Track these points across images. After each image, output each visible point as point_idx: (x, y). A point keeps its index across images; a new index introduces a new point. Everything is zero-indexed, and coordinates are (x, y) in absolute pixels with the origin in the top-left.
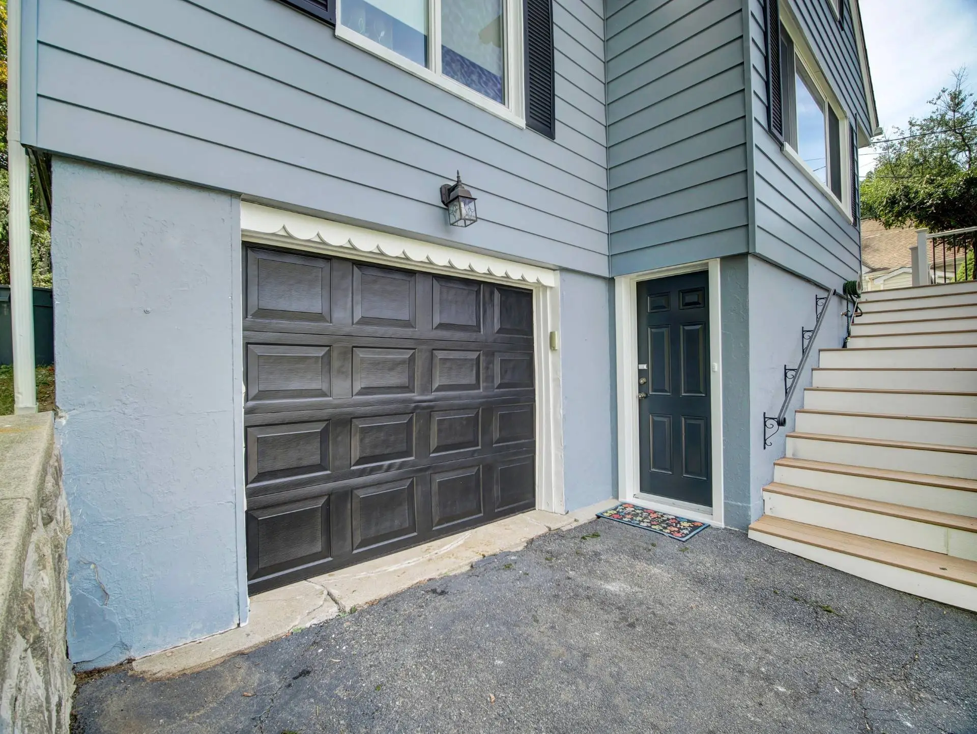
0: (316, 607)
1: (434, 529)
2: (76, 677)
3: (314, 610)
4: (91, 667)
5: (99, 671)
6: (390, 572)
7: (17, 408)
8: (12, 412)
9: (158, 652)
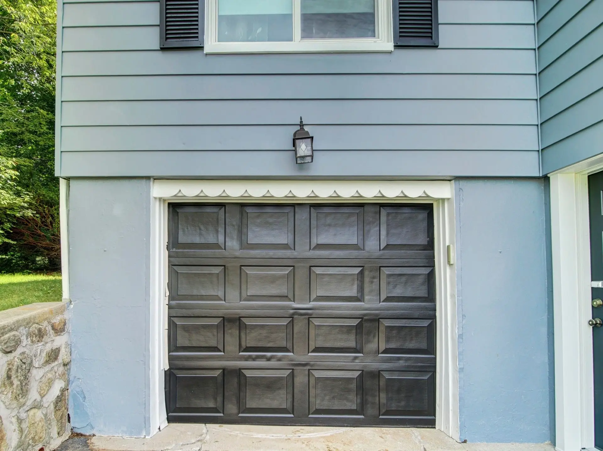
0: (189, 443)
1: (310, 416)
2: (72, 434)
3: (188, 444)
4: (79, 431)
5: (82, 435)
6: (253, 437)
7: (63, 299)
8: (61, 301)
9: (106, 436)
